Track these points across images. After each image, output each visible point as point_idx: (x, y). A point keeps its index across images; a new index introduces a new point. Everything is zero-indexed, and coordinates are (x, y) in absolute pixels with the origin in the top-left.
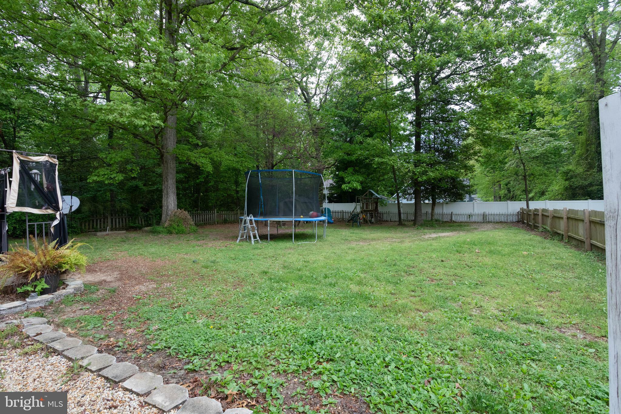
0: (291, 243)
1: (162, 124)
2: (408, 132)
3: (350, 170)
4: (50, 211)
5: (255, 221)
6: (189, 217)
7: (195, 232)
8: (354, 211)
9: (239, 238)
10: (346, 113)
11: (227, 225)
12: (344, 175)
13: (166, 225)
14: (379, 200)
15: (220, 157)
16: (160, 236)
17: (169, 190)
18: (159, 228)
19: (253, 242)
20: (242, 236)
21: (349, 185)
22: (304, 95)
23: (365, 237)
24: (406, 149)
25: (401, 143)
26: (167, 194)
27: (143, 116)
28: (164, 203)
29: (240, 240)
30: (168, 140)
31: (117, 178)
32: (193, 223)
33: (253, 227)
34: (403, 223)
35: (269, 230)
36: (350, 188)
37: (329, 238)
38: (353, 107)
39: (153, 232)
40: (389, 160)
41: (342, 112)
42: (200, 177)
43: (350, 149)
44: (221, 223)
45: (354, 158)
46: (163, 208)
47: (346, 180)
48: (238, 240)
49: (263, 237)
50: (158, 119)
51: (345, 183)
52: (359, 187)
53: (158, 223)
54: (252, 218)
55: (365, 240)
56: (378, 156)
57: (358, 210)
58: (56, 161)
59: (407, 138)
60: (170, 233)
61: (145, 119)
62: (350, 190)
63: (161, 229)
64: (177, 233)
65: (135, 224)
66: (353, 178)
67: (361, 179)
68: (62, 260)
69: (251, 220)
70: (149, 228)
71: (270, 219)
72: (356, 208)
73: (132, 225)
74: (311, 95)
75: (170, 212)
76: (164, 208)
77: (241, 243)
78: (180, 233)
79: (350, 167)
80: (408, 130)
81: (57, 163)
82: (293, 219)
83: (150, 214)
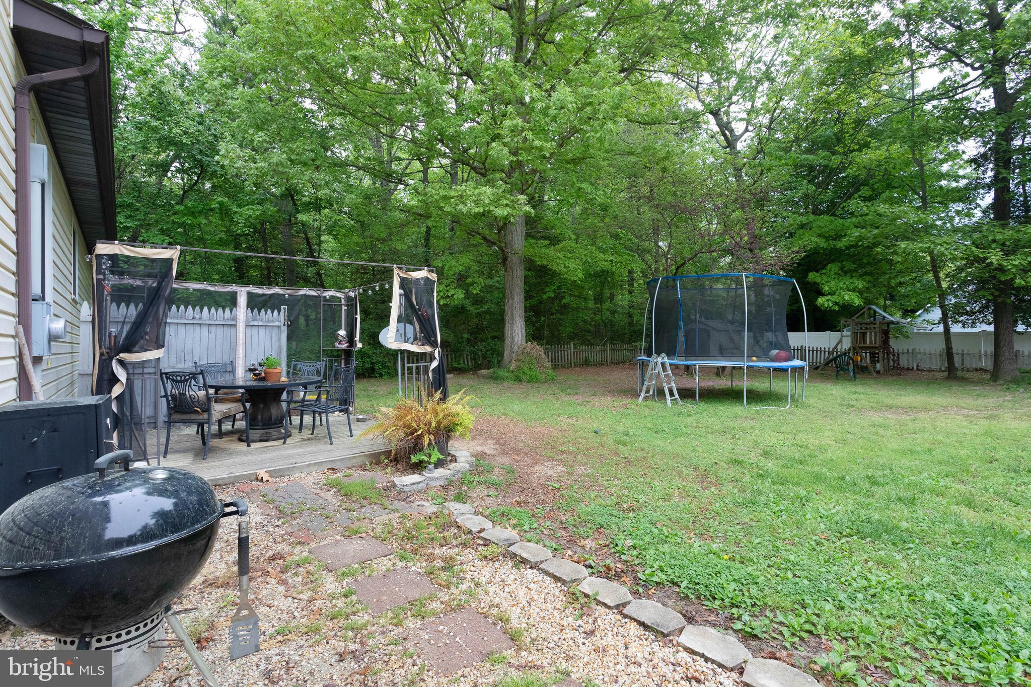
0: (741, 408)
1: (533, 211)
2: (963, 183)
3: (833, 268)
4: (428, 349)
5: (670, 365)
6: (543, 355)
7: (554, 380)
8: (836, 347)
9: (643, 394)
10: (818, 159)
11: (590, 369)
12: (818, 280)
13: (513, 366)
14: (892, 326)
15: (591, 257)
16: (506, 384)
17: (515, 312)
18: (502, 373)
19: (669, 402)
20: (647, 391)
21: (834, 298)
22: (724, 135)
23: (889, 401)
24: (957, 219)
25: (946, 207)
26: (512, 319)
27: (505, 202)
28: (508, 332)
29: (645, 399)
30: (515, 233)
31: (455, 297)
32: (549, 365)
33: (667, 376)
34: (959, 373)
35: (697, 382)
36: (836, 304)
37: (812, 401)
38: (828, 145)
39: (495, 378)
40: (936, 245)
41: (811, 157)
42: (547, 289)
43: (832, 226)
44: (581, 366)
45: (842, 244)
46: (506, 341)
47: (826, 288)
48: (641, 398)
49: (687, 394)
50: (526, 204)
51: (823, 295)
52: (857, 301)
53: (499, 364)
54: (666, 360)
55: (890, 408)
56: (906, 238)
57: (847, 344)
58: (434, 277)
59: (965, 195)
60: (519, 380)
61: (507, 205)
62: (836, 308)
63: (506, 374)
64: (529, 382)
65: (459, 364)
66: (841, 285)
67: (860, 284)
68: (456, 421)
69: (663, 364)
70: (487, 371)
71: (699, 363)
72: (840, 342)
73: (456, 365)
74: (737, 134)
75: (516, 347)
76: (508, 341)
77: (649, 403)
78: (532, 380)
79: (832, 261)
80: (964, 177)
81: (436, 279)
82: (744, 363)
83: (479, 350)
